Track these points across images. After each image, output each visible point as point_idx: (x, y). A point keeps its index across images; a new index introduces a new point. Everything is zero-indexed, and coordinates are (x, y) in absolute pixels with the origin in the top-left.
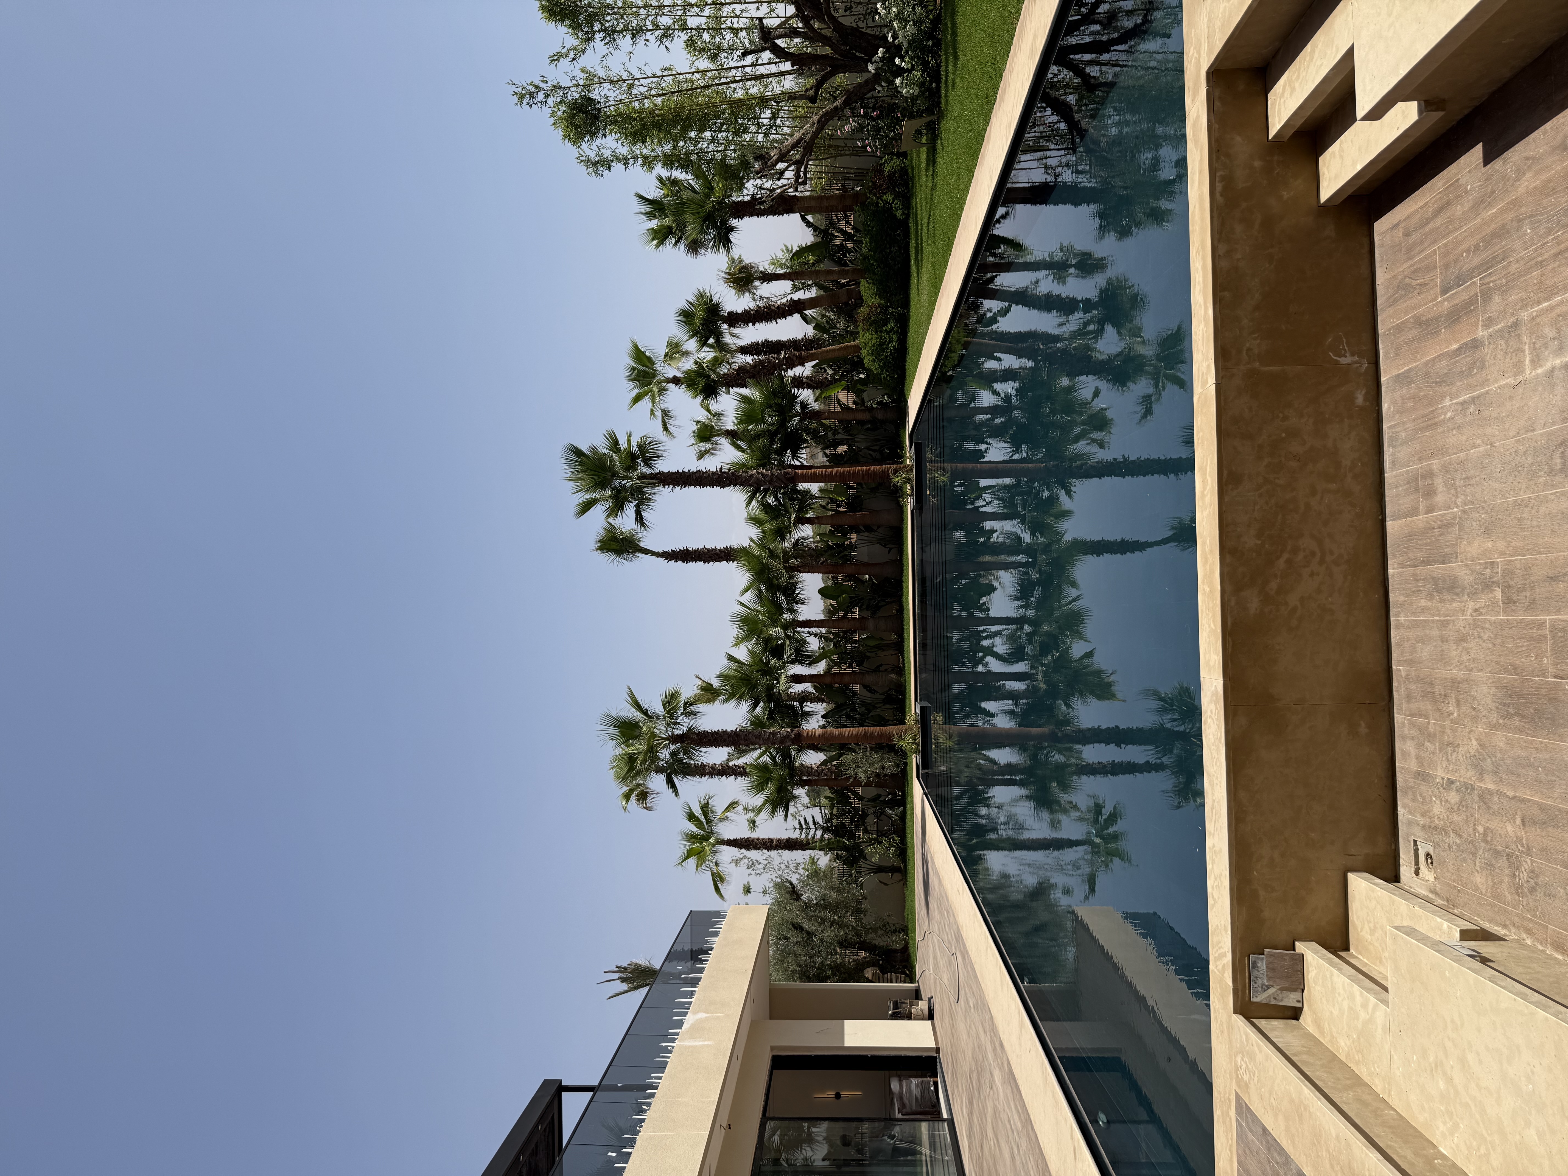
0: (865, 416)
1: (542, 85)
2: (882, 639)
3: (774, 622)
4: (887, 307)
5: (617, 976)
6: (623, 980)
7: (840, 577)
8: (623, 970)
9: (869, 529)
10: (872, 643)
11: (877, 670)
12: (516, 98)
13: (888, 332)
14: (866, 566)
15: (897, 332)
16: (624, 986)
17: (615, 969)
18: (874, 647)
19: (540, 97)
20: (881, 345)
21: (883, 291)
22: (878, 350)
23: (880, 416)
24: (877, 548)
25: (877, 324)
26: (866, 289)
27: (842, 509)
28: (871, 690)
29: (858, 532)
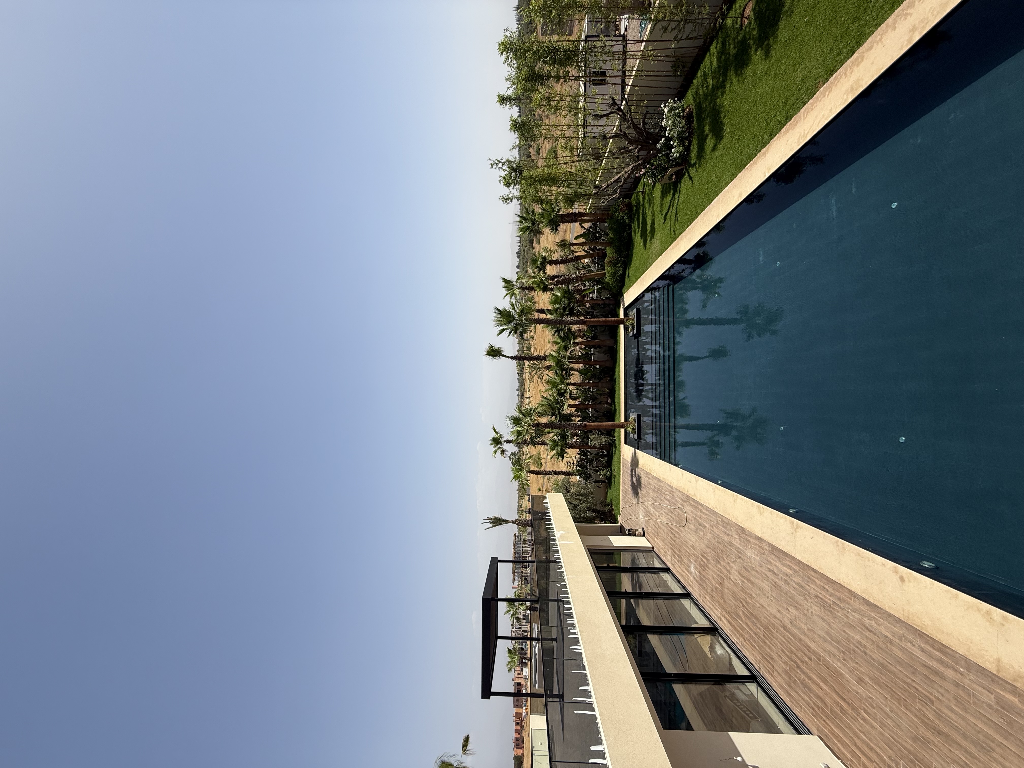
0: (601, 303)
1: (501, 161)
2: (603, 391)
3: (563, 383)
4: (618, 258)
5: (488, 521)
6: (491, 523)
7: (587, 366)
8: (489, 519)
9: (599, 347)
10: (599, 392)
11: (600, 403)
12: (490, 166)
13: (618, 267)
14: (596, 362)
15: (622, 267)
16: (491, 525)
17: (487, 518)
18: (600, 394)
19: (500, 165)
20: (615, 273)
21: (618, 251)
22: (613, 275)
23: (607, 302)
24: (602, 355)
25: (613, 264)
26: (609, 251)
27: (589, 339)
28: (597, 412)
29: (595, 348)
